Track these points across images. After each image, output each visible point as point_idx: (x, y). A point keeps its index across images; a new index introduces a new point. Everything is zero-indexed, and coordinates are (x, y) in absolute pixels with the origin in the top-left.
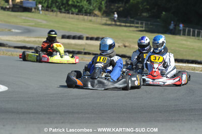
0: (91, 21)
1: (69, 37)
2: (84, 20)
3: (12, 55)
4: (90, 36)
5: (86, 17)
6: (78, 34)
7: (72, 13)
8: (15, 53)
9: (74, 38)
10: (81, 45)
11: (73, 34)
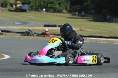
0: (61, 16)
1: (48, 26)
2: (57, 16)
3: (14, 37)
4: (60, 25)
5: (58, 14)
6: (54, 24)
7: (50, 12)
8: (15, 36)
9: (51, 26)
10: (55, 30)
11: (50, 24)
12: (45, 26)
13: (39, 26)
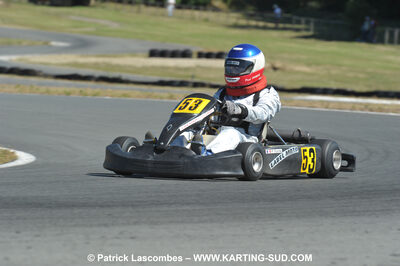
1: (163, 54)
3: (48, 92)
4: (205, 50)
6: (181, 47)
8: (53, 89)
9: (174, 54)
10: (187, 69)
11: (170, 47)
12: (153, 54)
13: (133, 53)
